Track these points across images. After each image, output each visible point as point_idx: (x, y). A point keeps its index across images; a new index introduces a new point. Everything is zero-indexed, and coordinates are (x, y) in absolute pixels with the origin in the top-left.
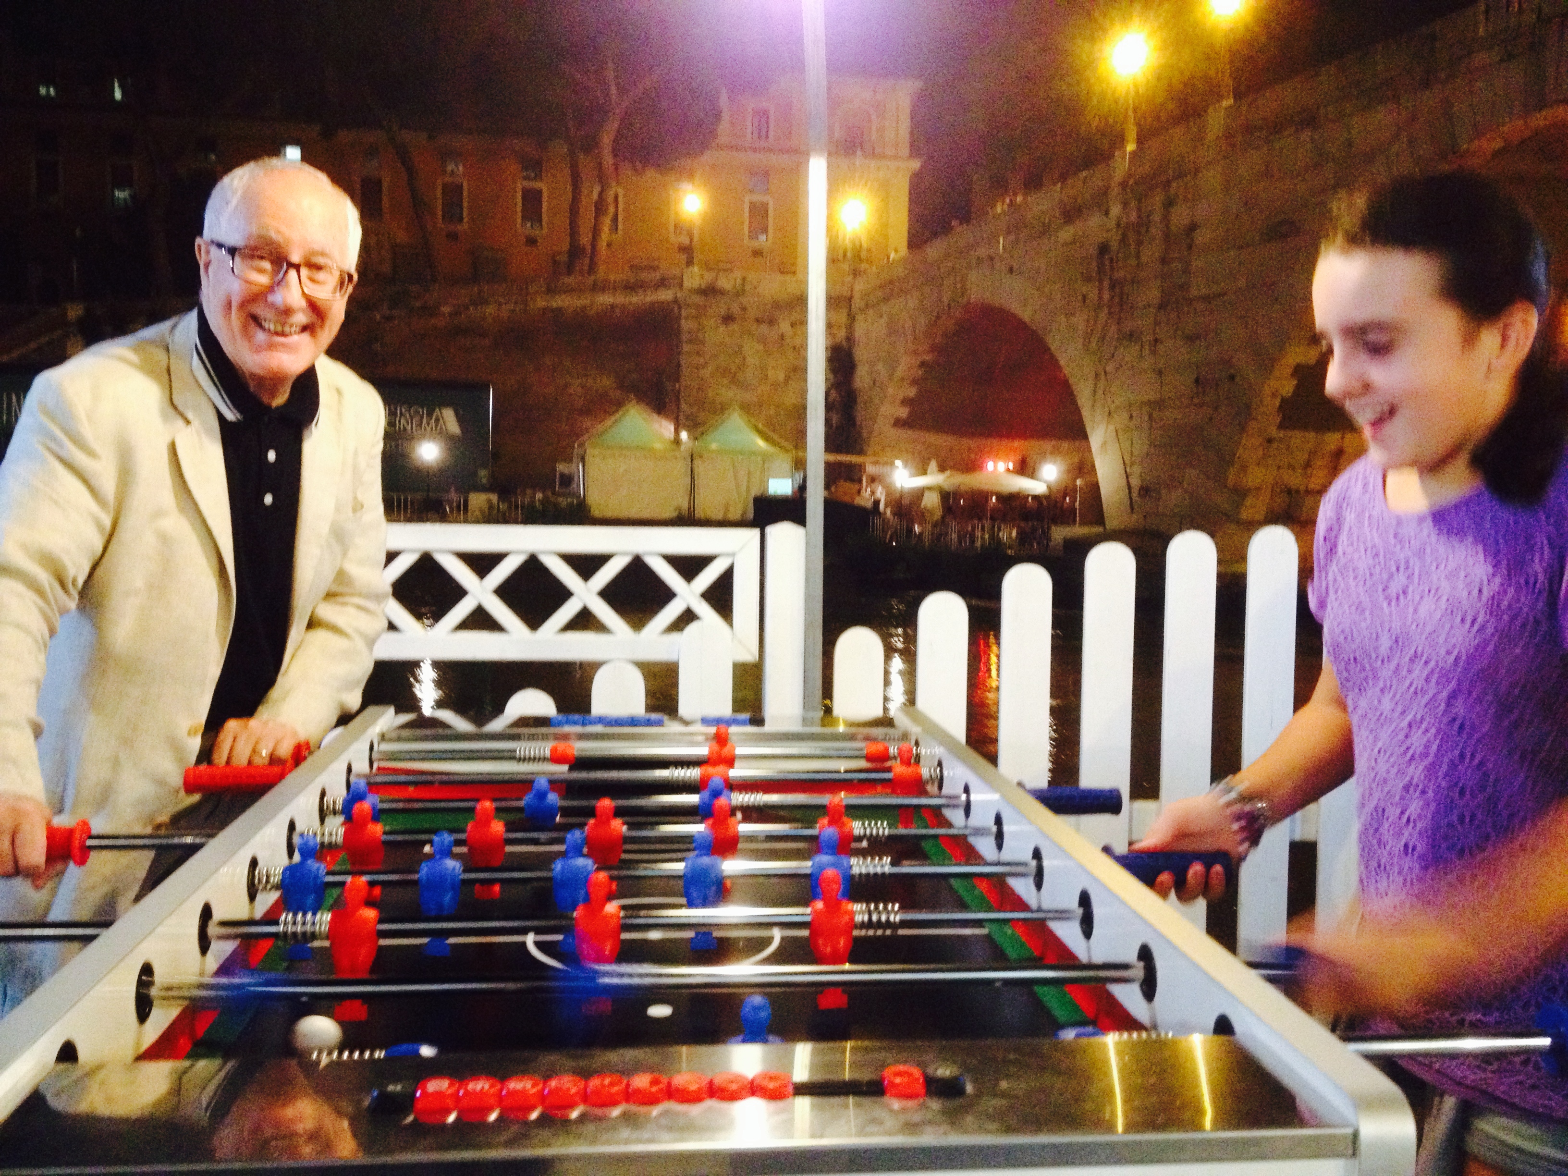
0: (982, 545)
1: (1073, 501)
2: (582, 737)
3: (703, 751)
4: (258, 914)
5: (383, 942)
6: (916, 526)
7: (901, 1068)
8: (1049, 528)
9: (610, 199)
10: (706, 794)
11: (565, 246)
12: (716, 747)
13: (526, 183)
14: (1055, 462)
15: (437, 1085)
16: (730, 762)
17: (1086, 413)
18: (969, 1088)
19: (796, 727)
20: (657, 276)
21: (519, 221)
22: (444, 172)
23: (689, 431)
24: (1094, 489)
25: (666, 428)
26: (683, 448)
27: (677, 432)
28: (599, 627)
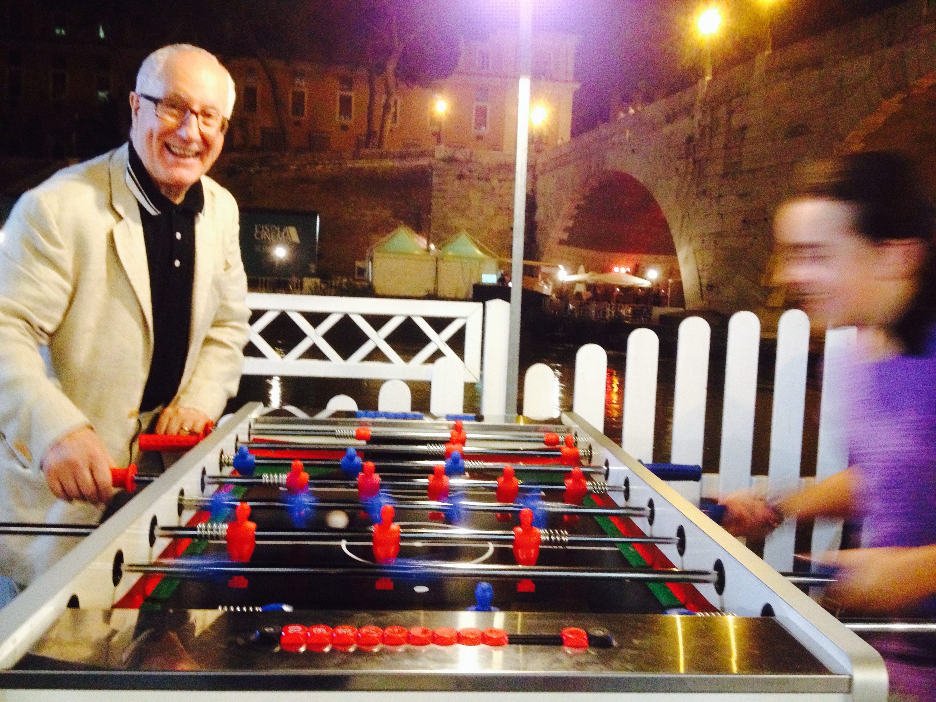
0: (610, 318)
1: (666, 291)
2: (375, 424)
3: (448, 435)
4: (183, 524)
5: (258, 542)
6: (570, 305)
7: (573, 629)
8: (651, 308)
9: (392, 102)
10: (449, 460)
11: (364, 130)
12: (455, 433)
13: (342, 93)
14: (655, 269)
15: (294, 629)
16: (463, 442)
17: (676, 240)
18: (615, 643)
19: (501, 422)
20: (419, 150)
21: (338, 115)
22: (293, 84)
23: (435, 244)
24: (679, 284)
25: (422, 242)
26: (431, 254)
27: (428, 244)
28: (385, 359)
